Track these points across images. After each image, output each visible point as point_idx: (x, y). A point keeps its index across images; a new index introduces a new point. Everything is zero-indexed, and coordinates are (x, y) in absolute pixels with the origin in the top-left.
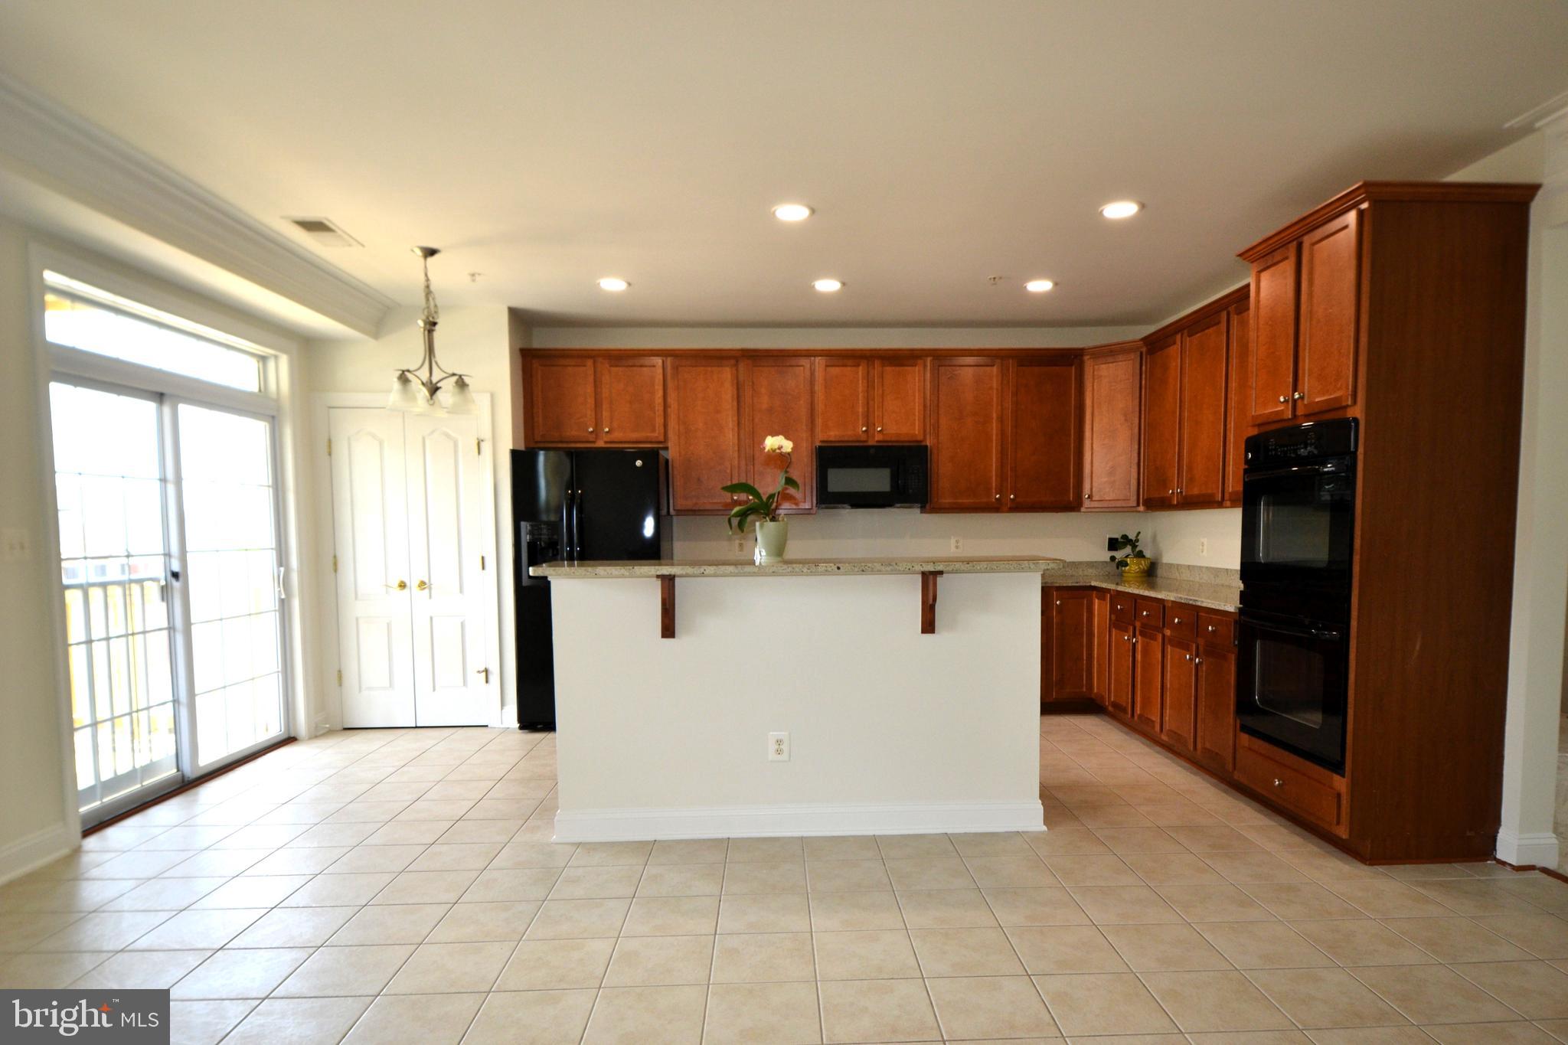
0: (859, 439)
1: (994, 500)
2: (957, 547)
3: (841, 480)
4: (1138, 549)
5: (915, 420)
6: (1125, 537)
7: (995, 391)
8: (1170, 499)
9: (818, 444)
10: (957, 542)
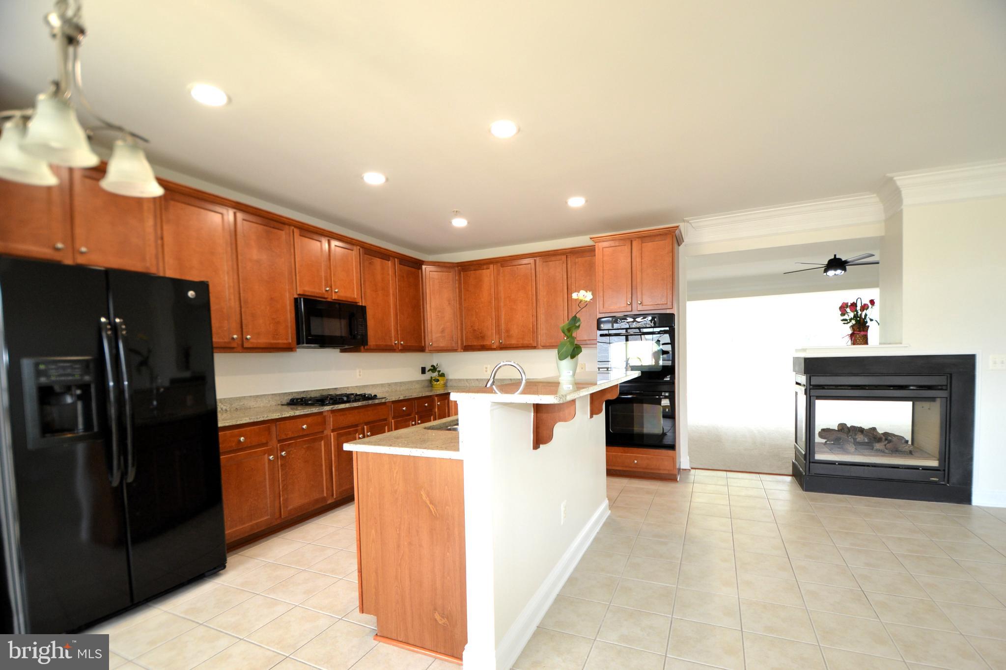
0: (323, 296)
1: (394, 344)
2: (360, 375)
3: (319, 326)
4: (441, 373)
5: (354, 287)
6: (433, 366)
7: (390, 276)
8: (491, 345)
9: (296, 296)
10: (360, 372)
